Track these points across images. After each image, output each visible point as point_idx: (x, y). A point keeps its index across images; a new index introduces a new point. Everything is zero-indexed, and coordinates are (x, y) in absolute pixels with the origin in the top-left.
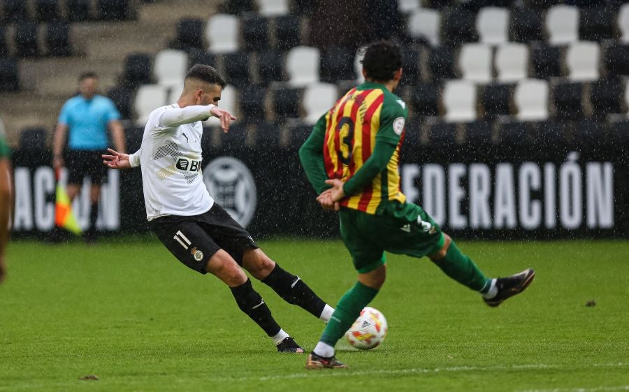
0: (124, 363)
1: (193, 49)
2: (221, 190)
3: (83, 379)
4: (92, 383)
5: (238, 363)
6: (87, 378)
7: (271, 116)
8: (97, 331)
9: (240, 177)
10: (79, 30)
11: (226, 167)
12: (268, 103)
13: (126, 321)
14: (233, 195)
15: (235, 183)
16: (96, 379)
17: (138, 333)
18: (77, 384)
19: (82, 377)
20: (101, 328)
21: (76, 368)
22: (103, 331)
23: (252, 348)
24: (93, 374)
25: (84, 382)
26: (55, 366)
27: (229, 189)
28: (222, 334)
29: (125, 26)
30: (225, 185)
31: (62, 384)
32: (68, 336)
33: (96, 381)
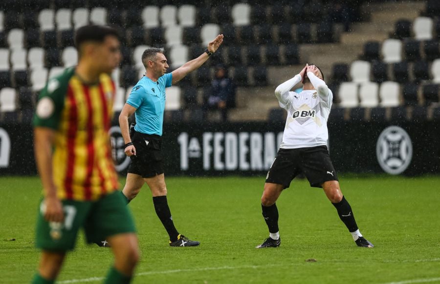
0: (332, 252)
1: (374, 61)
2: (391, 146)
3: (308, 261)
4: (313, 264)
5: (401, 252)
6: (309, 260)
7: (421, 101)
8: (315, 232)
9: (403, 138)
10: (304, 49)
11: (394, 132)
12: (420, 93)
13: (333, 226)
14: (399, 149)
15: (400, 142)
16: (315, 261)
17: (340, 233)
18: (304, 264)
19: (307, 260)
20: (318, 230)
21: (303, 254)
22: (319, 232)
23: (410, 242)
24: (313, 258)
25: (308, 263)
26: (290, 253)
27: (397, 146)
28: (392, 234)
29: (333, 47)
30: (394, 143)
31: (295, 264)
32: (297, 235)
33: (315, 263)
